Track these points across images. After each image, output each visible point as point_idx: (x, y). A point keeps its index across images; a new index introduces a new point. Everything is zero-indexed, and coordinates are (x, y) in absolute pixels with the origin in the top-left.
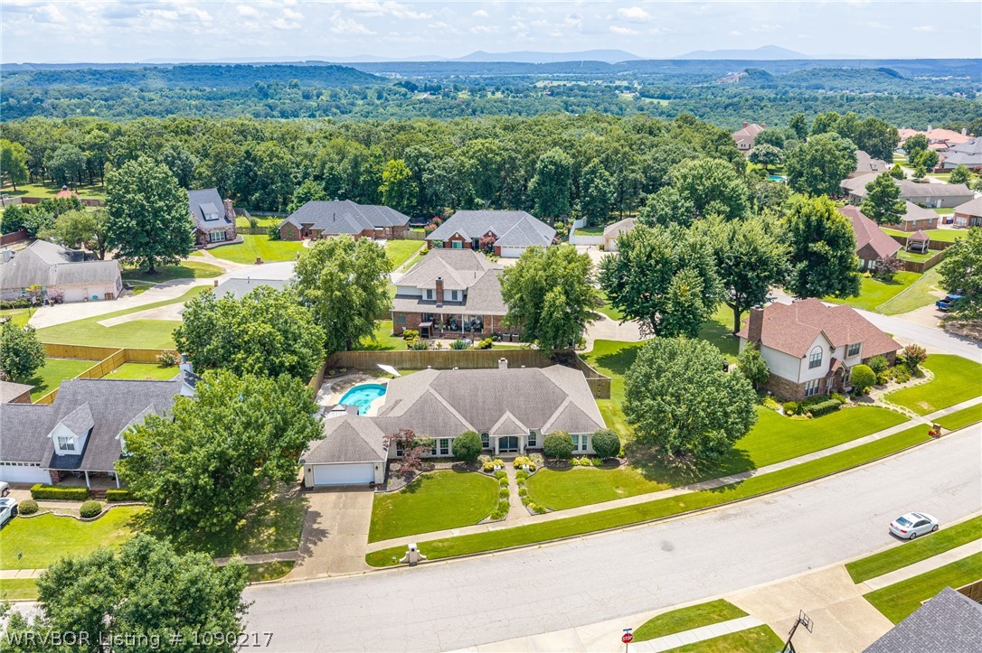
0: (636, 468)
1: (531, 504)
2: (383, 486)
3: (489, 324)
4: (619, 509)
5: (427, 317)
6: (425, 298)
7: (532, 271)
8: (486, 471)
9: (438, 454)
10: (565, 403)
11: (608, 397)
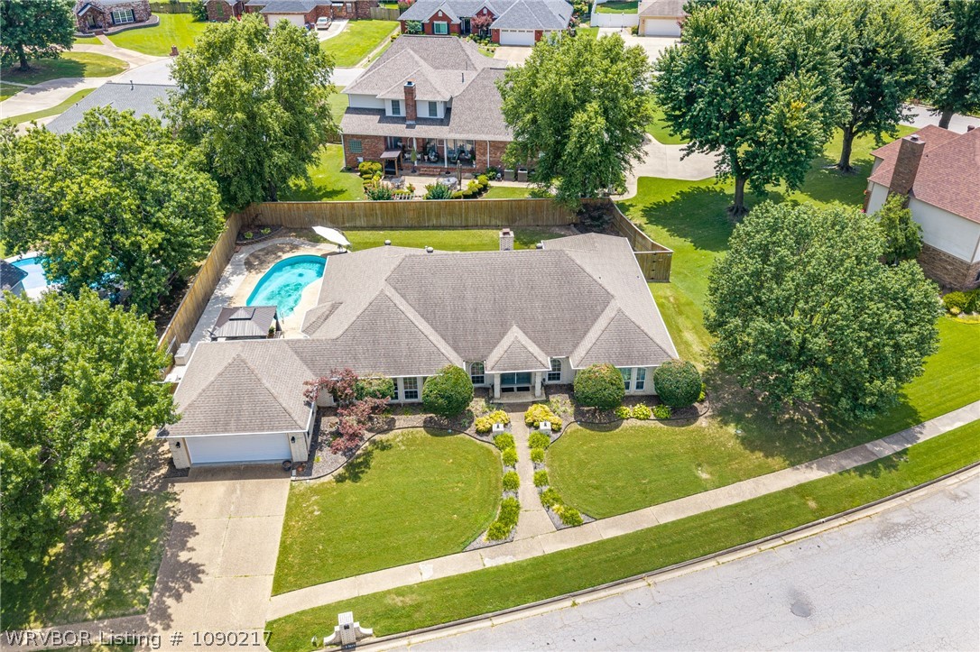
0: (726, 423)
1: (556, 506)
2: (305, 468)
3: (484, 154)
4: (706, 514)
5: (394, 143)
6: (389, 113)
7: (552, 76)
8: (479, 432)
9: (402, 399)
10: (609, 313)
11: (667, 280)
